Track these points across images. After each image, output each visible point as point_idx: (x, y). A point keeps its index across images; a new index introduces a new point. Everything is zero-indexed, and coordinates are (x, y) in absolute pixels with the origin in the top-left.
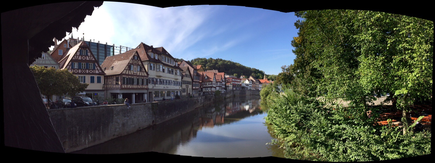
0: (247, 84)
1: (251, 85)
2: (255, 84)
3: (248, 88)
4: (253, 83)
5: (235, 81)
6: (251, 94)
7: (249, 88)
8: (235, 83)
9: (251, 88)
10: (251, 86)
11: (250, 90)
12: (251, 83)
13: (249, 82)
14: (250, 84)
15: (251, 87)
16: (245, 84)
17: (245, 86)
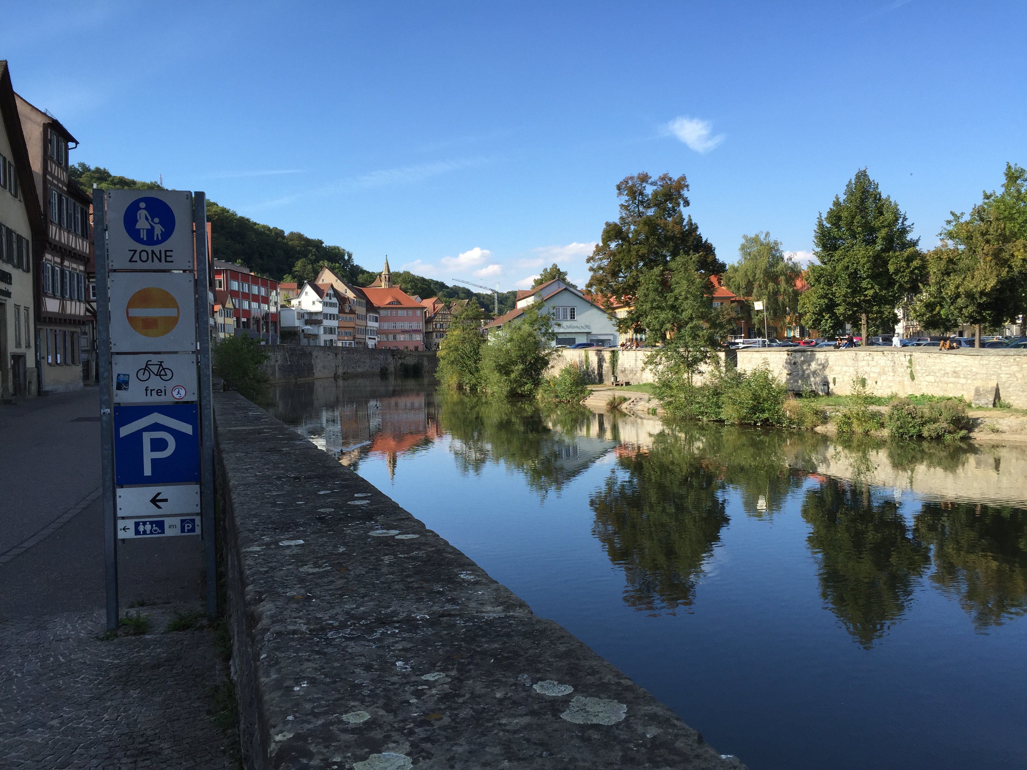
0: (311, 314)
1: (332, 317)
2: (352, 312)
3: (316, 336)
4: (341, 311)
5: (246, 296)
6: (340, 371)
7: (324, 338)
8: (246, 305)
9: (334, 337)
10: (334, 323)
11: (330, 347)
12: (335, 311)
13: (325, 304)
14: (326, 316)
15: (331, 331)
16: (302, 315)
17: (297, 323)
